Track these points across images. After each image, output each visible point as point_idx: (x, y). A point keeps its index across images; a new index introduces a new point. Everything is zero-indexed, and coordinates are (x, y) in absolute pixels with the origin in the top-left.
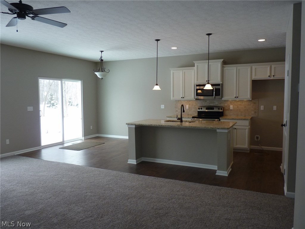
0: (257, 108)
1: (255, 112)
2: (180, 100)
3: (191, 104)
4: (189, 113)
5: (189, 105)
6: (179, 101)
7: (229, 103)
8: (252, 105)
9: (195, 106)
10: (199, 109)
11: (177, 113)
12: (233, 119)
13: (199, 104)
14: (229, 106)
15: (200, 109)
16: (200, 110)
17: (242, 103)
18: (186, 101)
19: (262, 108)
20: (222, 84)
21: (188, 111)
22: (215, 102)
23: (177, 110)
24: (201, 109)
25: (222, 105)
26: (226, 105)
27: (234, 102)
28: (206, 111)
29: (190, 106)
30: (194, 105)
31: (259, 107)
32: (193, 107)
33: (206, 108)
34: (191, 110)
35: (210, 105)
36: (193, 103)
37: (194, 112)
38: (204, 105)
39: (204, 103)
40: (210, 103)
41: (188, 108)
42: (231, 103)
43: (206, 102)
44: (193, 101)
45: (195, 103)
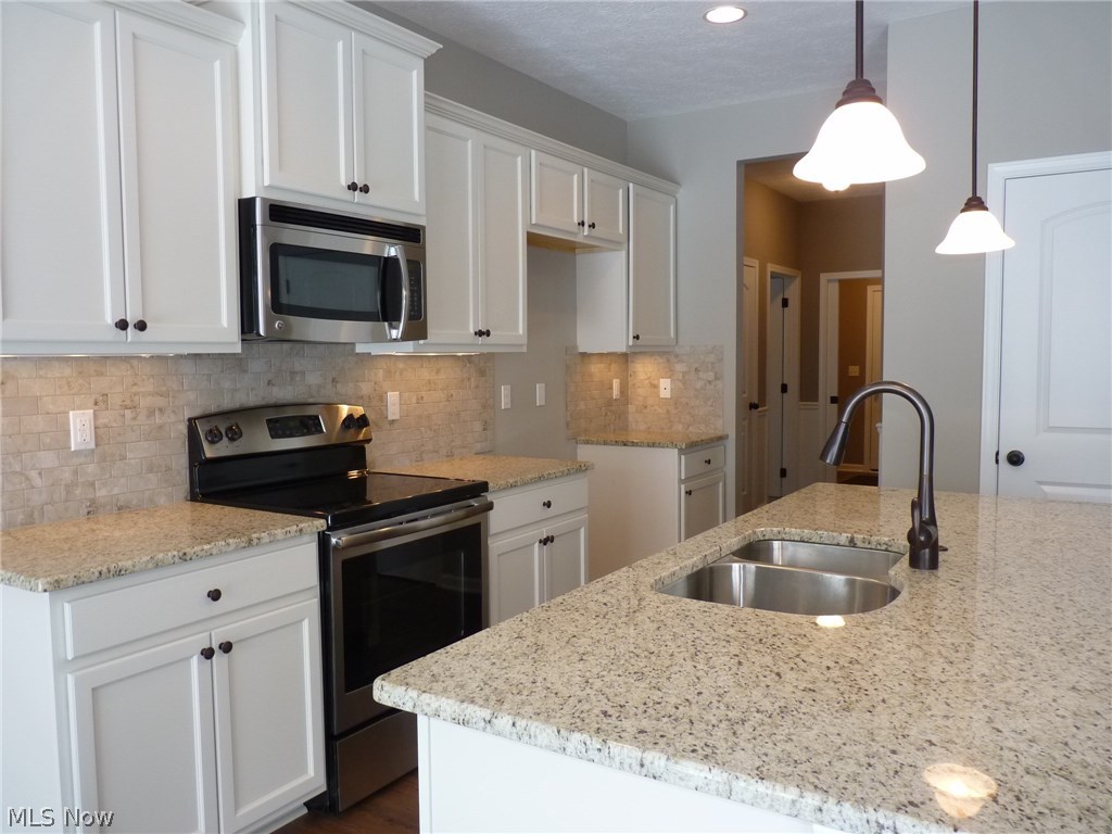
0: (491, 401)
1: (486, 423)
3: (115, 399)
4: (101, 493)
5: (100, 403)
7: (381, 373)
8: (473, 384)
9: (151, 413)
10: (217, 437)
13: (191, 396)
14: (382, 398)
15: (225, 440)
16: (223, 449)
17: (438, 372)
19: (505, 396)
20: (425, 228)
21: (91, 468)
22: (303, 373)
24: (234, 435)
25: (346, 390)
26: (365, 388)
27: (401, 365)
29: (101, 421)
30: (144, 402)
31: (495, 395)
32: (142, 418)
33: (269, 421)
34: (123, 458)
35: (272, 401)
36: (135, 389)
37: (150, 470)
38: (227, 402)
39: (227, 385)
40: (269, 383)
41: (92, 446)
42: (389, 374)
43: (245, 371)
44: (135, 363)
45: (150, 388)
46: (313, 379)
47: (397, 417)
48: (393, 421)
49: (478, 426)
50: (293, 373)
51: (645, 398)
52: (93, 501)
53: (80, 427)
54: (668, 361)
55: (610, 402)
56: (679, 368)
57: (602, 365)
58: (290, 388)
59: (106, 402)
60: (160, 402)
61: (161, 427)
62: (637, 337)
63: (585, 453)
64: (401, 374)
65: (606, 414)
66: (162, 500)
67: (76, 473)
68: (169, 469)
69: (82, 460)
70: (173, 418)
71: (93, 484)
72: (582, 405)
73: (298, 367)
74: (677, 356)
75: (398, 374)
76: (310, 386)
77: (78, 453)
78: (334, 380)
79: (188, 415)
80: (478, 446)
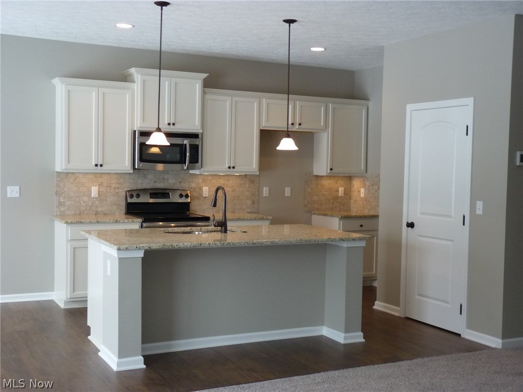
0: (257, 193)
1: (254, 201)
2: (73, 173)
3: (105, 184)
4: (99, 209)
5: (100, 185)
6: (70, 175)
7: (200, 181)
8: (247, 186)
9: (115, 189)
10: (132, 196)
11: (62, 209)
12: (238, 219)
13: (128, 184)
14: (201, 189)
15: (135, 198)
16: (135, 200)
17: (228, 180)
18: (92, 176)
19: (265, 191)
20: (202, 134)
21: (97, 202)
22: (168, 179)
23: (62, 200)
24: (138, 196)
25: (185, 185)
26: (193, 185)
27: (210, 178)
28: (151, 201)
29: (101, 190)
30: (113, 185)
31: (260, 191)
32: (112, 190)
33: (150, 193)
34: (106, 200)
35: (155, 187)
36: (110, 182)
37: (114, 205)
38: (140, 187)
39: (140, 182)
40: (155, 182)
41: (97, 196)
42: (204, 181)
43: (146, 178)
44: (111, 175)
45: (115, 182)
46: (172, 181)
47: (207, 196)
48: (205, 197)
49: (249, 202)
50: (164, 179)
51: (356, 197)
52: (97, 211)
53: (94, 191)
54: (364, 180)
55: (336, 198)
56: (367, 183)
57: (331, 181)
58: (162, 184)
59: (102, 185)
60: (118, 186)
61: (117, 193)
62: (331, 169)
63: (316, 219)
64: (210, 181)
65: (333, 203)
66: (117, 213)
67: (93, 203)
68: (120, 205)
69: (94, 200)
70: (121, 190)
71: (97, 207)
72: (315, 198)
73: (166, 177)
74: (367, 178)
75: (208, 181)
76: (170, 183)
77: (94, 198)
78: (180, 182)
79: (126, 190)
80: (249, 210)
